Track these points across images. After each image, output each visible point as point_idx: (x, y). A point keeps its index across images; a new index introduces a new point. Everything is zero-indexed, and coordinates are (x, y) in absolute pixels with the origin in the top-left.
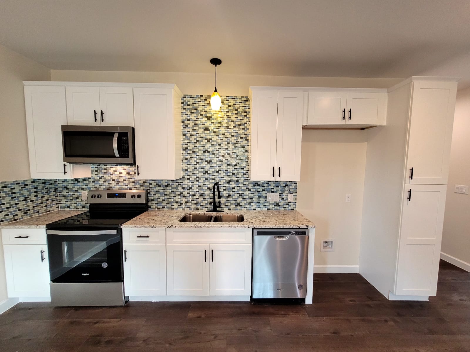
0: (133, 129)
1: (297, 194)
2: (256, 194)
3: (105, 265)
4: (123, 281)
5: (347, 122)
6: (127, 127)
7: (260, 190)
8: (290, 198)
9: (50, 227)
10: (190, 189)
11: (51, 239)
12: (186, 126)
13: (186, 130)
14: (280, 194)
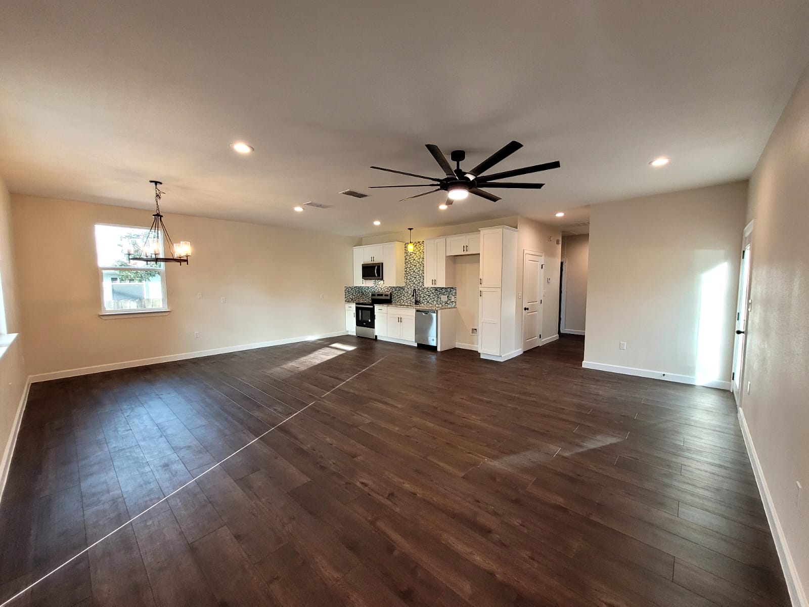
0: (382, 264)
1: (457, 296)
2: (436, 296)
3: (370, 321)
4: (374, 328)
5: (466, 253)
6: (380, 263)
7: (438, 294)
8: (453, 299)
9: (357, 304)
10: (407, 292)
11: (357, 309)
12: (406, 259)
13: (406, 261)
14: (448, 297)
